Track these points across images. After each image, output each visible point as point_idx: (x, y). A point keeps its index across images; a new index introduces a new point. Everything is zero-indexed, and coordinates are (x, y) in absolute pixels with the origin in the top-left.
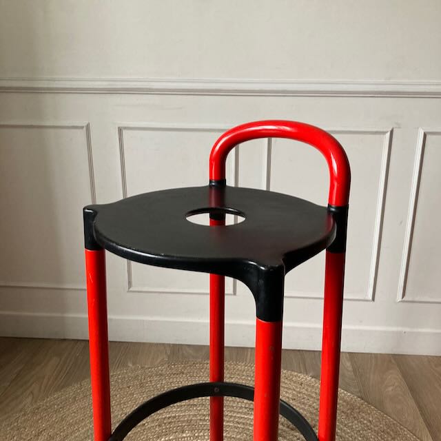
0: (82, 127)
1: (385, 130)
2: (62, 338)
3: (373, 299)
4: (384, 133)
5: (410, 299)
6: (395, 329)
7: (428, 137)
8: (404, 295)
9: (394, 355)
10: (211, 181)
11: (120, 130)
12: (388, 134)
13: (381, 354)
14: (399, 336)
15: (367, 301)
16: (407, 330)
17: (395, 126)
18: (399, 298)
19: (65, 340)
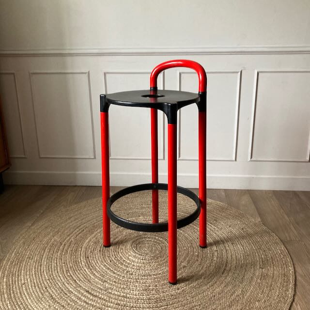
0: (86, 73)
1: (237, 71)
2: (75, 185)
3: (236, 160)
4: (237, 72)
5: (255, 159)
6: (247, 176)
7: (260, 74)
8: (251, 157)
9: (248, 190)
10: (151, 88)
11: (105, 74)
12: (239, 73)
13: (241, 190)
14: (250, 180)
15: (233, 161)
16: (254, 176)
17: (243, 69)
18: (249, 159)
19: (76, 186)
